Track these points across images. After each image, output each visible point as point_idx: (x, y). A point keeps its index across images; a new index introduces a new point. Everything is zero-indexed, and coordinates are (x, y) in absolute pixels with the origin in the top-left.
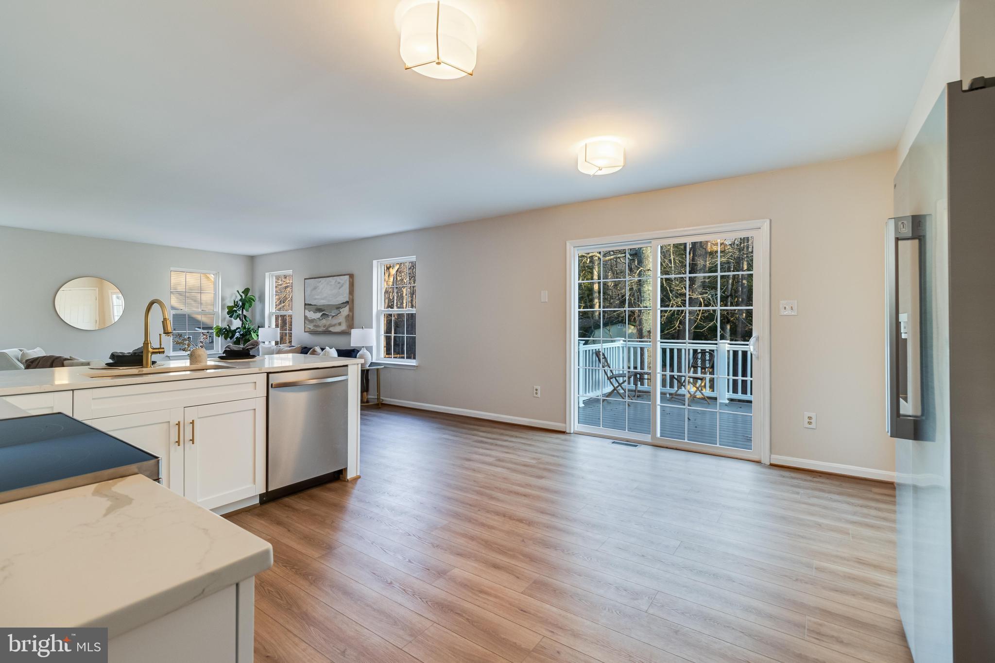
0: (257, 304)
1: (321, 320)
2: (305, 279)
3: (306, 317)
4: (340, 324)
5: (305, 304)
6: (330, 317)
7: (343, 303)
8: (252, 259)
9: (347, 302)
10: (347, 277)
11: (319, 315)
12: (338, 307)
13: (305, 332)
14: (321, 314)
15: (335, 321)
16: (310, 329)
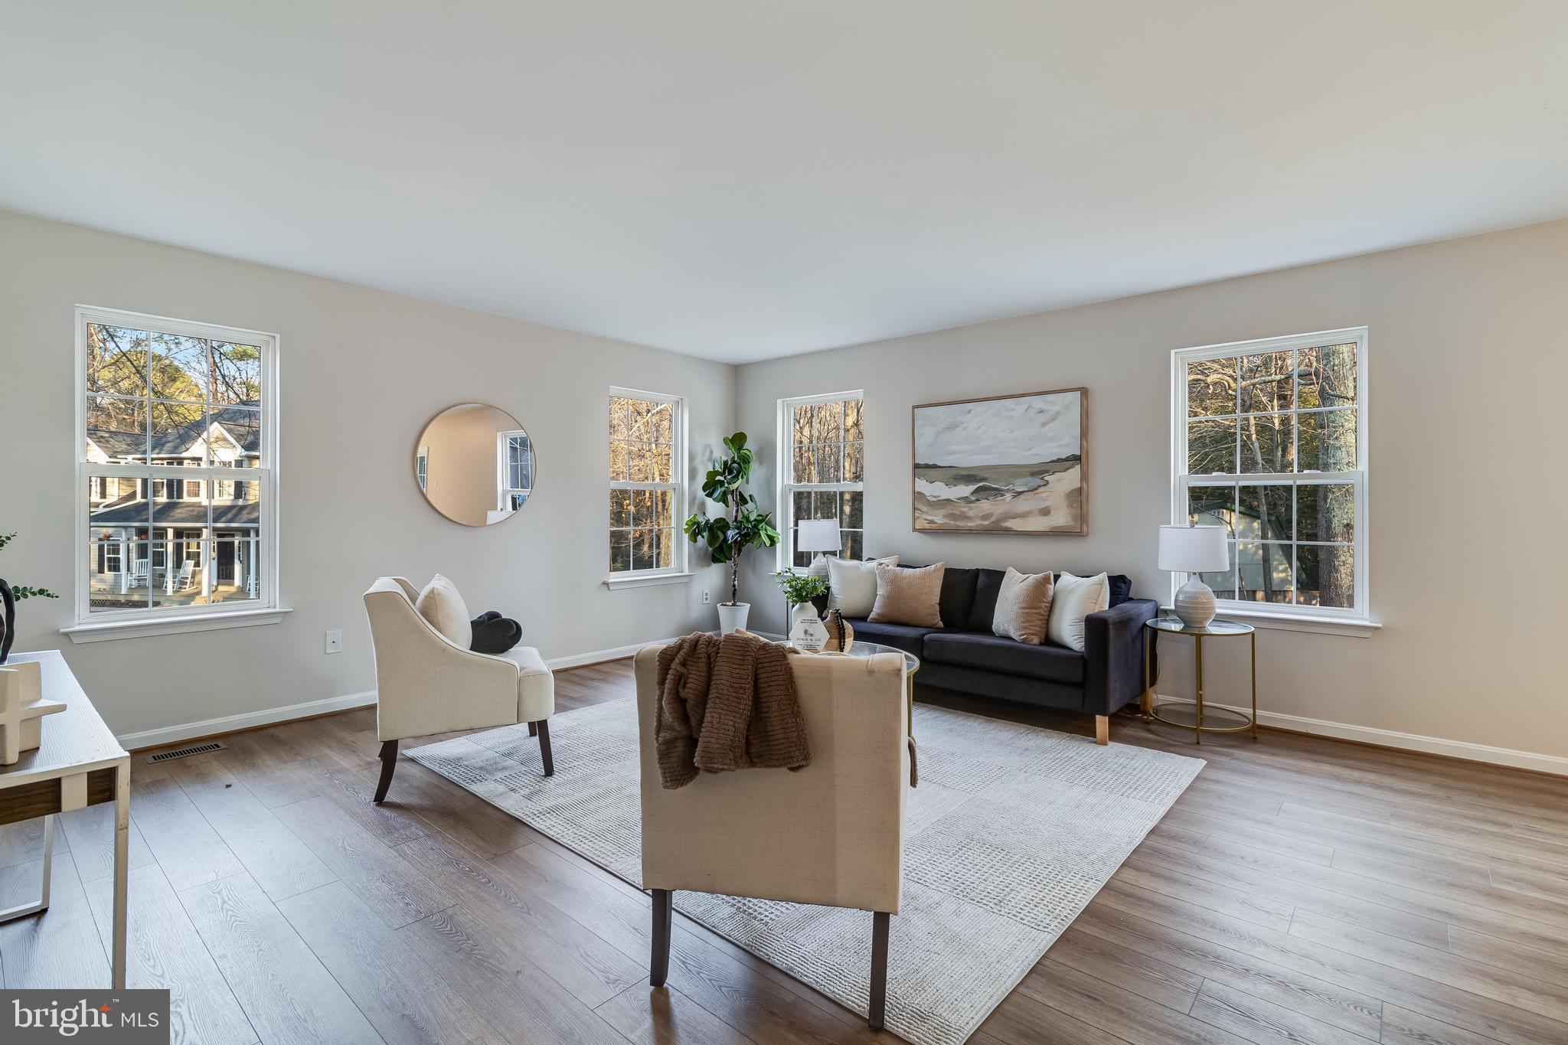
0: (755, 471)
1: (972, 502)
2: (915, 407)
3: (918, 496)
4: (1045, 512)
5: (916, 466)
6: (1008, 496)
7: (1059, 460)
8: (737, 373)
9: (1077, 459)
10: (1078, 393)
11: (966, 490)
12: (1040, 472)
13: (915, 530)
14: (973, 488)
15: (1023, 505)
16: (932, 522)
